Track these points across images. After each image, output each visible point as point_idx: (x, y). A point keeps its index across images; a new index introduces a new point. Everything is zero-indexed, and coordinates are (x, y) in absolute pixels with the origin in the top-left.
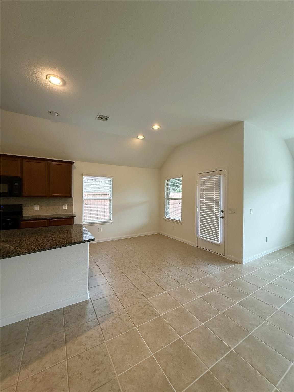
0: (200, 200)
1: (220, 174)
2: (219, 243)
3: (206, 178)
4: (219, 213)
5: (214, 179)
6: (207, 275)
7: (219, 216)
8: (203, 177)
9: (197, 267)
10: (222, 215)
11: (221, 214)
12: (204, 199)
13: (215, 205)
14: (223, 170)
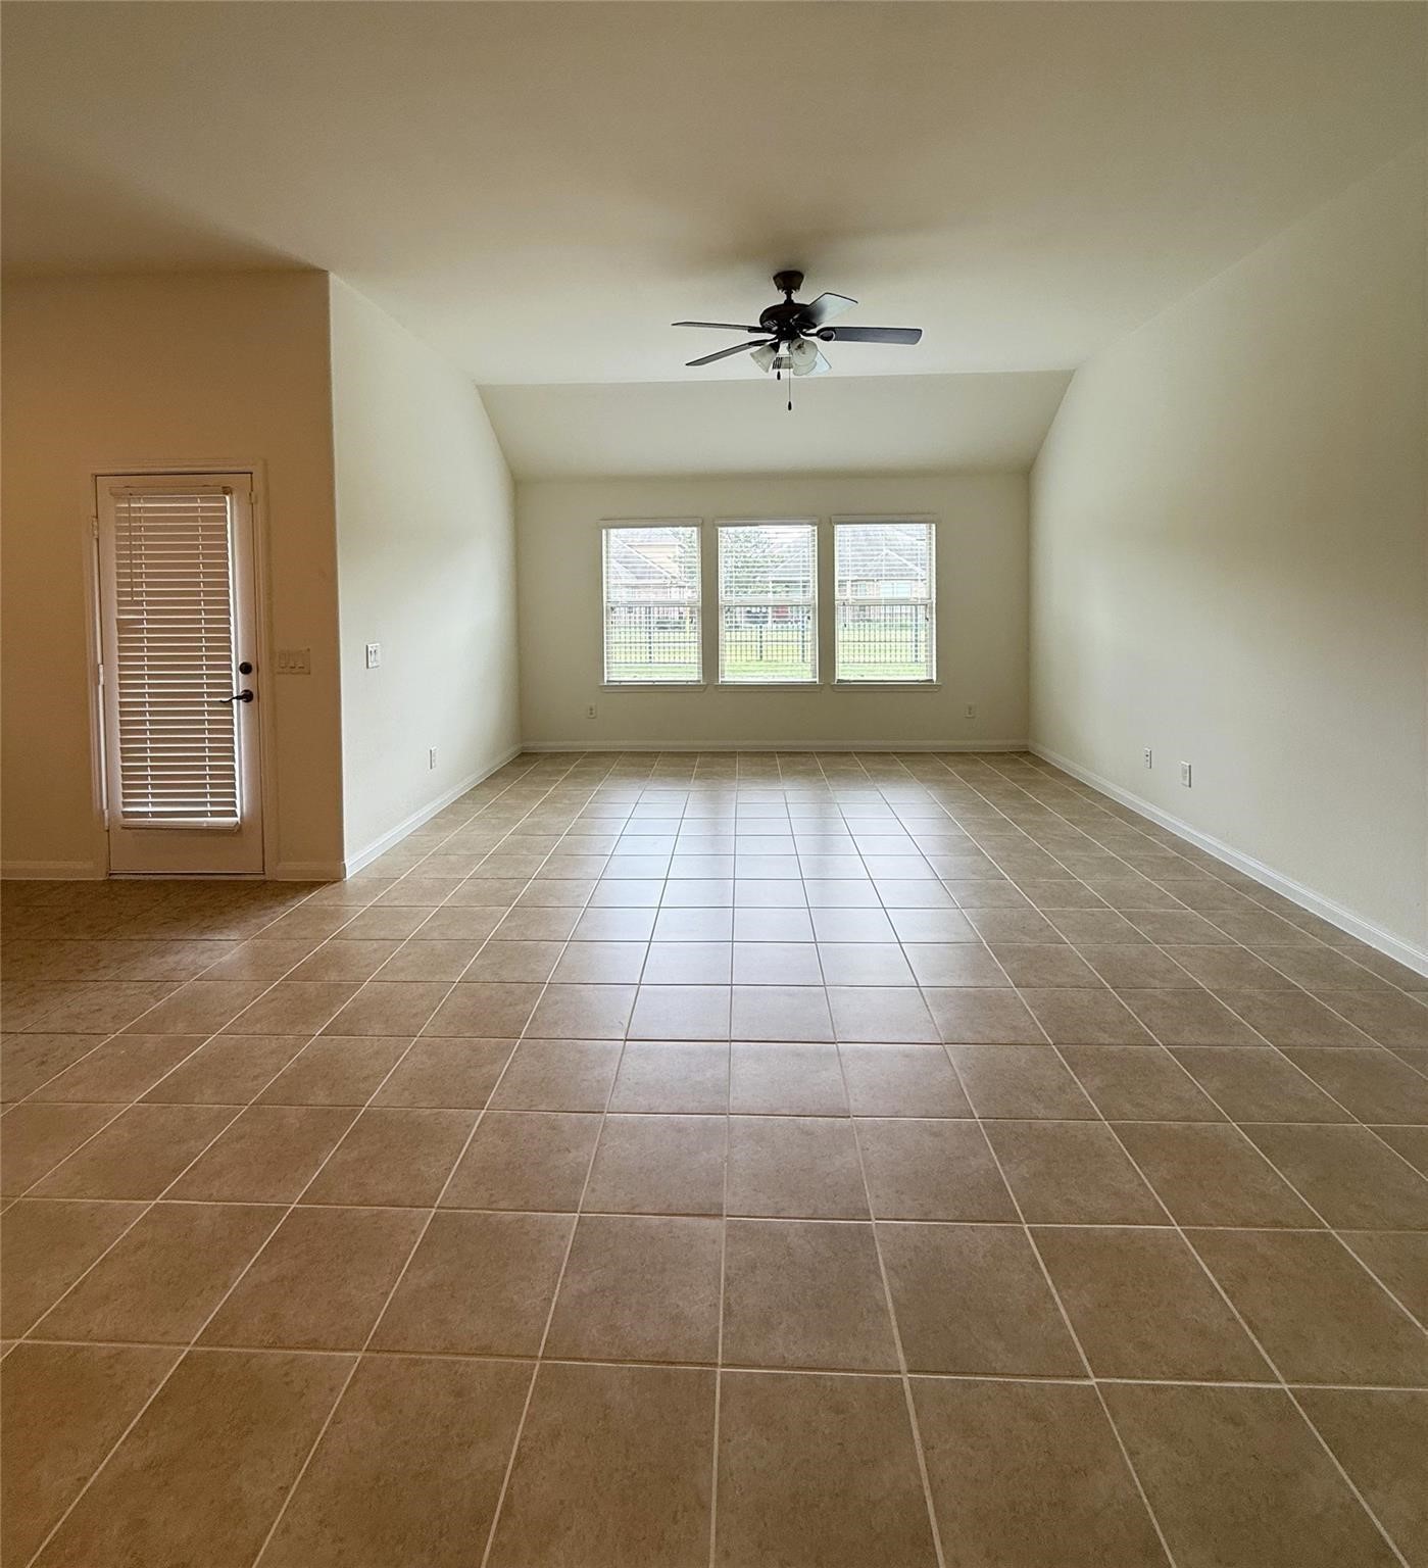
0: (117, 620)
1: (227, 491)
2: (238, 819)
3: (147, 500)
4: (229, 676)
5: (195, 509)
6: (171, 990)
7: (232, 693)
8: (130, 497)
9: (111, 974)
10: (244, 683)
11: (238, 683)
12: (141, 612)
13: (208, 640)
14: (240, 469)
